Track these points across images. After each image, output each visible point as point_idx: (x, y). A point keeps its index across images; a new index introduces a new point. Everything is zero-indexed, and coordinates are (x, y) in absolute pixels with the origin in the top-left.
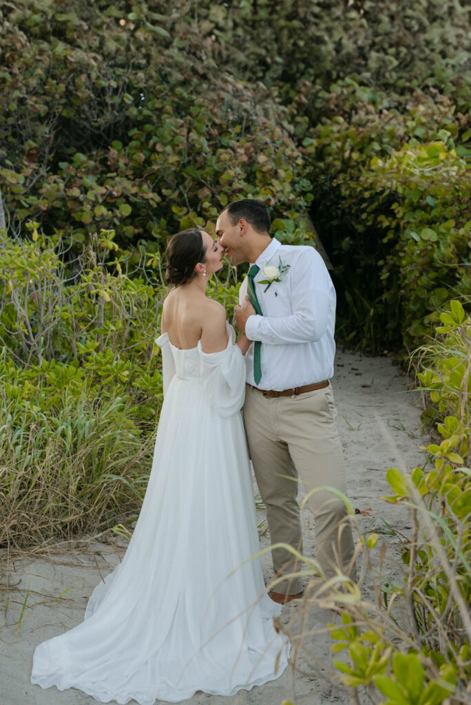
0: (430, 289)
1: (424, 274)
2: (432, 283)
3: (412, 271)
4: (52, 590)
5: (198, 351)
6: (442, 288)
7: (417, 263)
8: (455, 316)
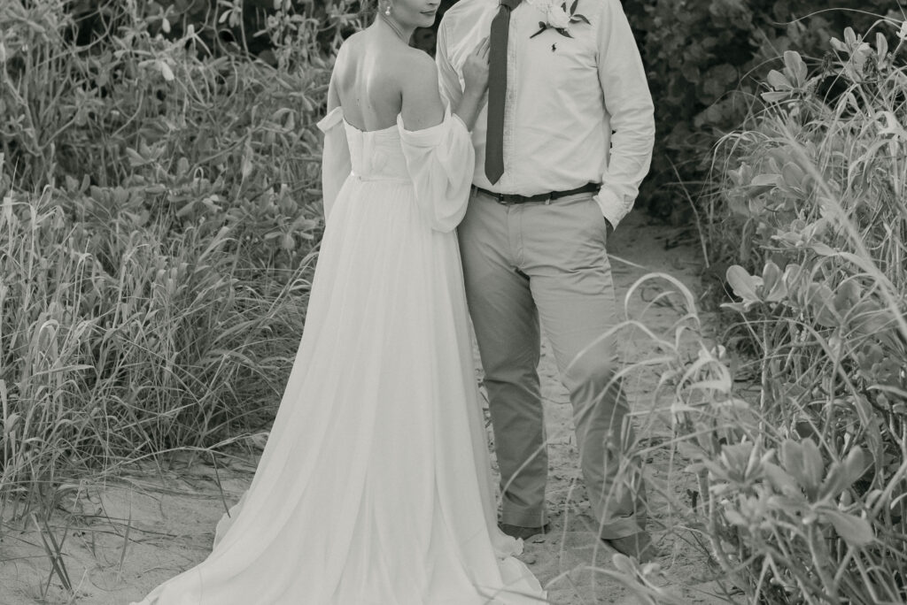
0: (705, 67)
1: (695, 42)
2: (709, 55)
3: (671, 37)
4: (151, 524)
5: (398, 131)
6: (727, 65)
7: (682, 23)
8: (791, 75)
